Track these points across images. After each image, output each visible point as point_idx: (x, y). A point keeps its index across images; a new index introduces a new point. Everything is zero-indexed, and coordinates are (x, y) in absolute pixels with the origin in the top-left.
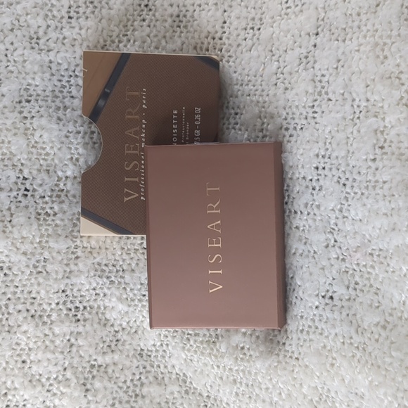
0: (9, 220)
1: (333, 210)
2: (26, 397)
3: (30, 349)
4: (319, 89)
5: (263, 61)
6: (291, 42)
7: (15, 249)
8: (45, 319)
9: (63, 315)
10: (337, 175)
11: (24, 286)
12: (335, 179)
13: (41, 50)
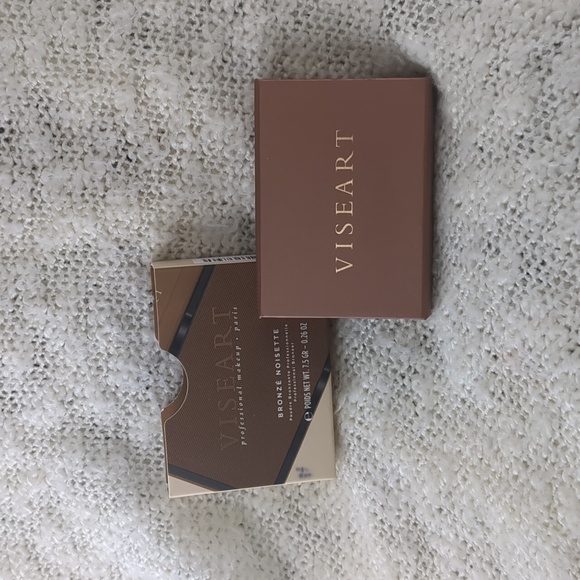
0: (102, 194)
1: (502, 287)
2: (96, 410)
4: (538, 115)
6: (527, 26)
8: (134, 321)
10: (523, 246)
11: (111, 279)
12: (519, 251)
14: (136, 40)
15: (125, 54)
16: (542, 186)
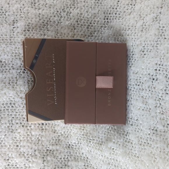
0: (16, 82)
1: (162, 90)
2: (17, 162)
3: (21, 141)
4: (161, 33)
5: (136, 20)
6: (149, 11)
7: (17, 96)
8: (29, 128)
9: (36, 127)
10: (166, 74)
11: (20, 112)
12: (165, 75)
13: (36, 9)
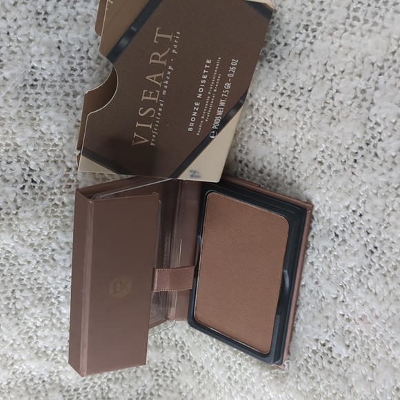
14: (29, 89)
15: (20, 102)
16: (376, 194)
